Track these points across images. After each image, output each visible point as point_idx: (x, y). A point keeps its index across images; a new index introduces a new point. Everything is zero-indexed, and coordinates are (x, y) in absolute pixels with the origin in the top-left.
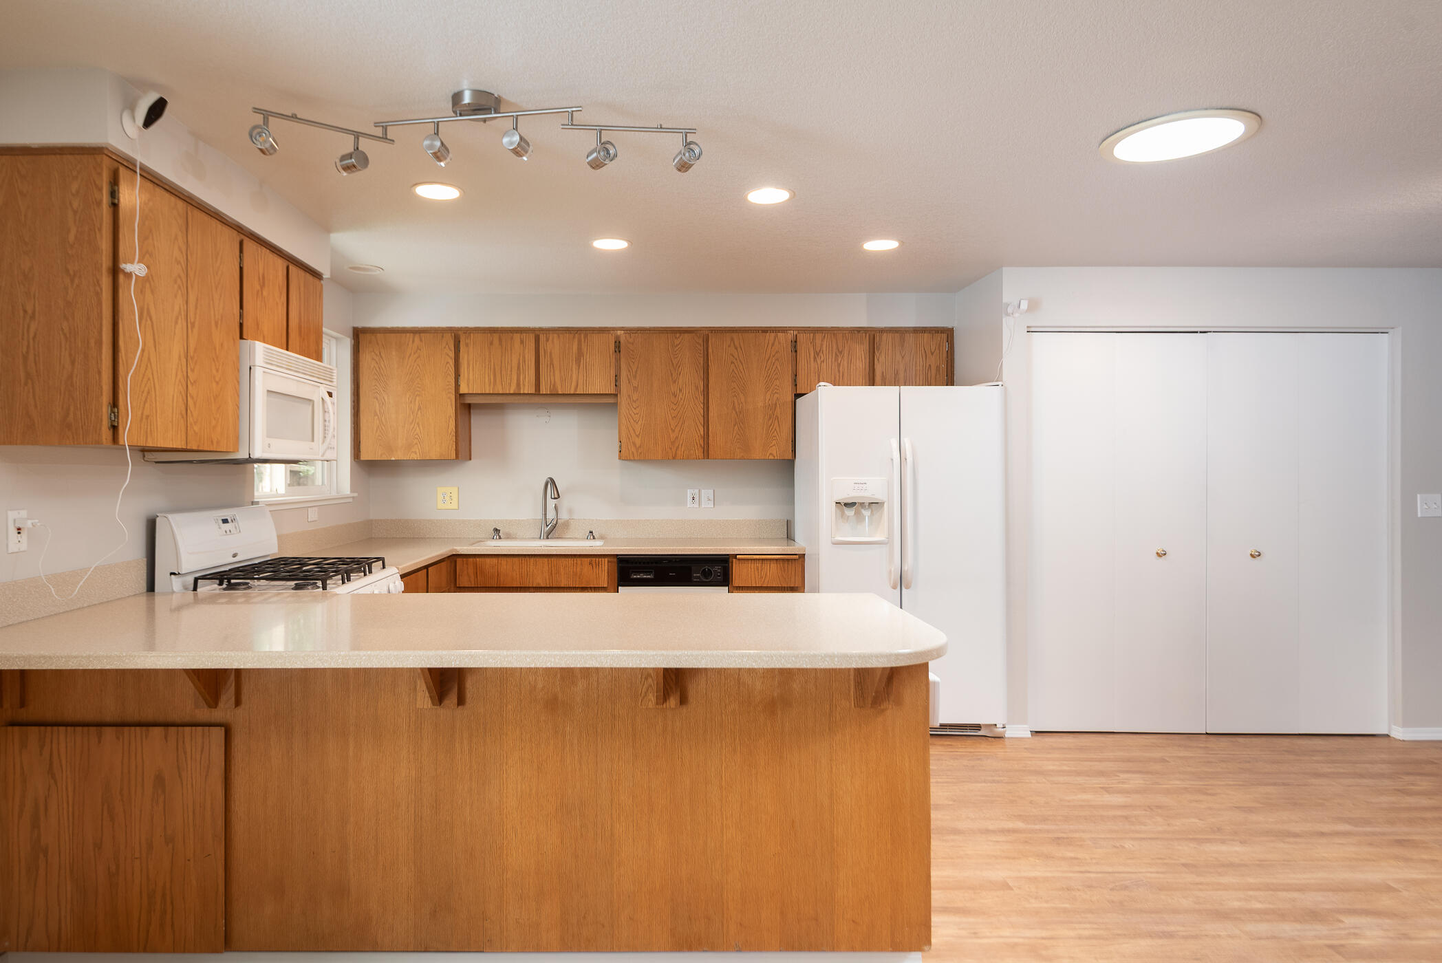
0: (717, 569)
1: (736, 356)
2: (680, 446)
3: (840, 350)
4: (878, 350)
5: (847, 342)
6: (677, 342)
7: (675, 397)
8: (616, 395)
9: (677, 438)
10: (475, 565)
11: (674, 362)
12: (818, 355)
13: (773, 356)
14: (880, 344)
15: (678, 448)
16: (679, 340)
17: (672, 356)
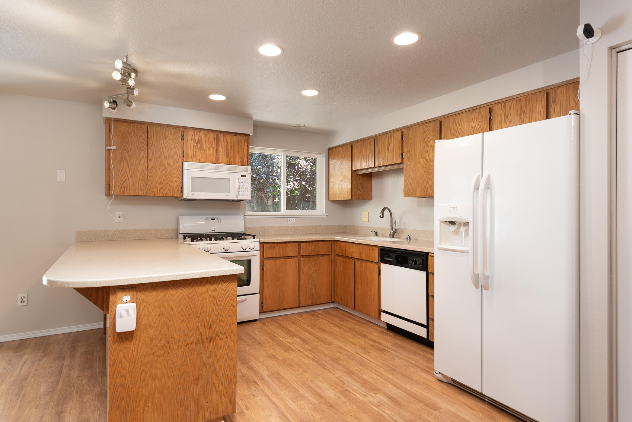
0: (419, 260)
1: (456, 130)
2: (428, 188)
3: (524, 110)
4: (554, 102)
5: (529, 103)
6: (427, 128)
7: (426, 160)
8: (402, 163)
9: (427, 183)
10: (340, 245)
11: (426, 141)
12: (507, 117)
13: (478, 125)
14: (555, 98)
15: (427, 190)
16: (429, 127)
17: (425, 137)
